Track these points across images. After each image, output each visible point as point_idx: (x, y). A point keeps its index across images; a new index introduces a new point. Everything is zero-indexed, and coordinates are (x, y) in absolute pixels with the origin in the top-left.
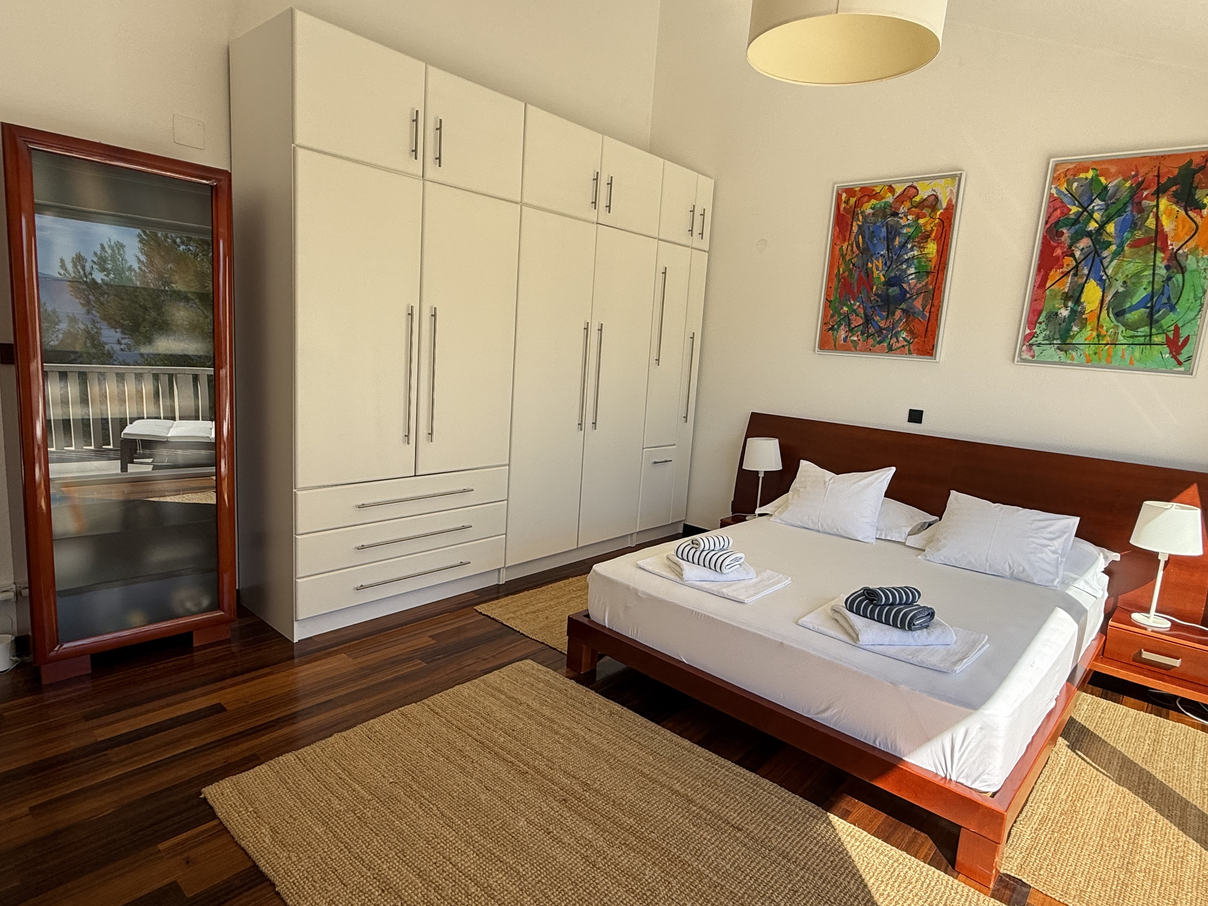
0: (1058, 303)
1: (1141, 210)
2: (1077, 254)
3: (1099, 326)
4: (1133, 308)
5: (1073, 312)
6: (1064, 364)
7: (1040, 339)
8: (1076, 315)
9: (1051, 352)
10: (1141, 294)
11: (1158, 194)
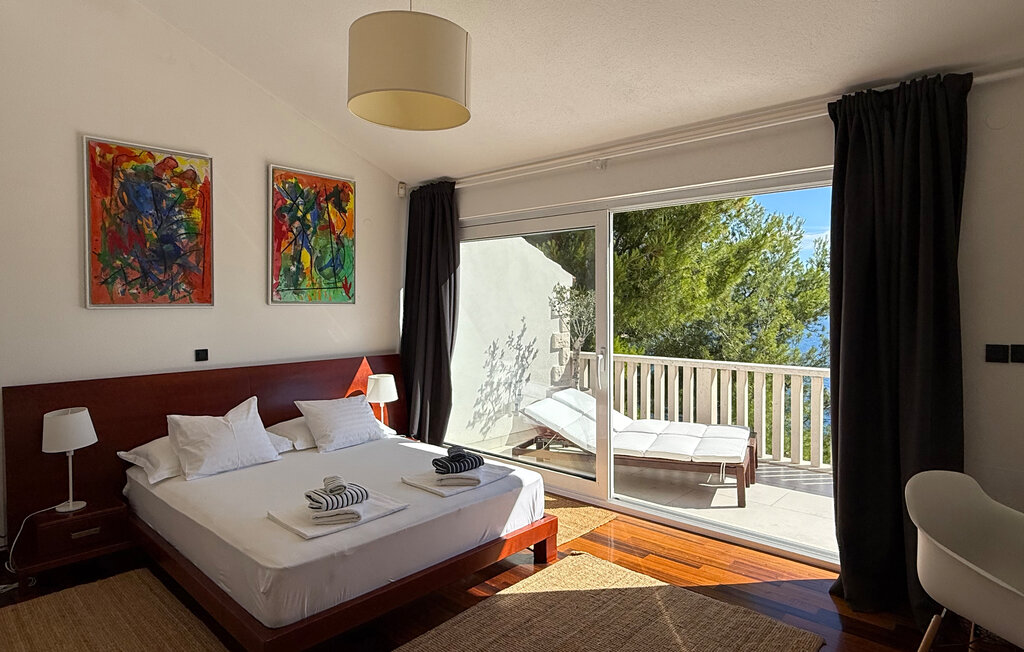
0: (289, 262)
1: (321, 209)
2: (295, 231)
3: (312, 278)
4: (326, 266)
5: (298, 268)
6: (298, 302)
7: (283, 287)
8: (300, 269)
9: (290, 295)
10: (328, 259)
11: (327, 200)
